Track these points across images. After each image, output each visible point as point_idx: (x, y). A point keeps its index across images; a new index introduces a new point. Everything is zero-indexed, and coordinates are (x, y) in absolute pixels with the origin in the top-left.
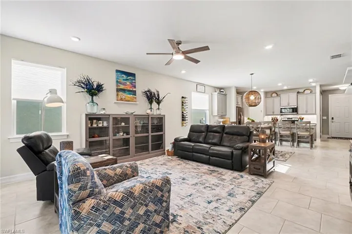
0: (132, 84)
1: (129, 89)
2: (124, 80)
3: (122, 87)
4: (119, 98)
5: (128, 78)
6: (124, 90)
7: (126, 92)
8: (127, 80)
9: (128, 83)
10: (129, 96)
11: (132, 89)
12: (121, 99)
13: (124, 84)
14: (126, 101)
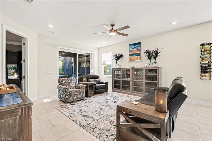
0: (137, 49)
1: (135, 53)
2: (133, 49)
3: (132, 53)
4: (130, 59)
5: (136, 46)
6: (132, 55)
7: (134, 55)
8: (135, 48)
9: (135, 50)
10: (135, 57)
11: (137, 53)
12: (131, 60)
13: (133, 51)
14: (133, 60)
